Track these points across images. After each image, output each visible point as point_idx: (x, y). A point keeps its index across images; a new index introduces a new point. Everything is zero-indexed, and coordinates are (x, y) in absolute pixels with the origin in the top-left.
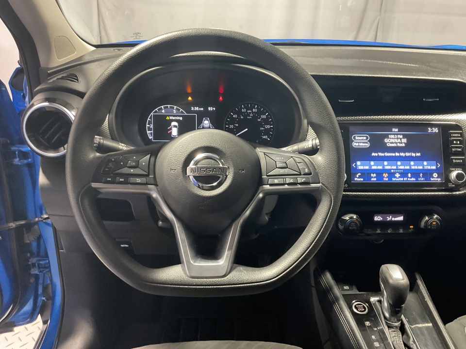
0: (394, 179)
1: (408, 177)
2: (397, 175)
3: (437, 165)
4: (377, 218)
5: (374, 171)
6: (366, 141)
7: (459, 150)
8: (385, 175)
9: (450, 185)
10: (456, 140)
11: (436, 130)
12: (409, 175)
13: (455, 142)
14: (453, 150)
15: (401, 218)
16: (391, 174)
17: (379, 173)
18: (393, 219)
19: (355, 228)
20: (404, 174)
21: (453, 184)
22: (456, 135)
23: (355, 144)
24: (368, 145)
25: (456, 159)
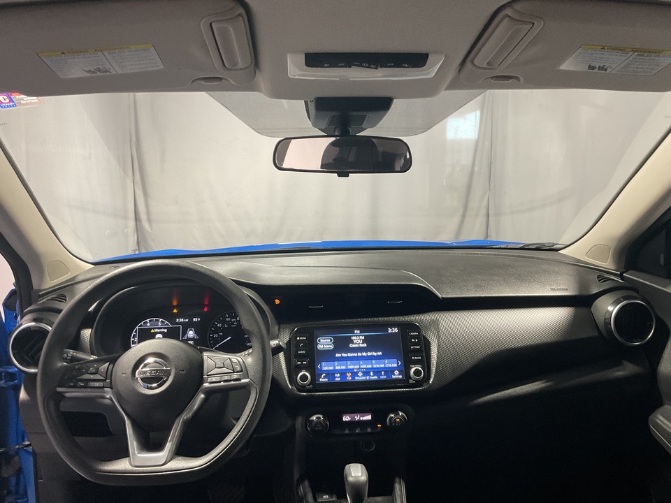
0: (356, 378)
1: (370, 376)
2: (360, 374)
3: (398, 363)
4: (346, 418)
5: (337, 371)
6: (330, 343)
7: (417, 347)
8: (349, 375)
9: (411, 381)
10: (414, 338)
11: (396, 330)
12: (372, 374)
13: (412, 340)
14: (412, 347)
15: (369, 417)
16: (354, 374)
17: (343, 373)
18: (361, 418)
19: (321, 428)
20: (366, 373)
21: (413, 380)
22: (414, 334)
23: (320, 347)
24: (332, 347)
25: (414, 356)
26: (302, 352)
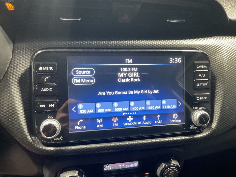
0: (125, 124)
1: (143, 120)
2: (130, 119)
3: (178, 104)
4: (108, 168)
5: (100, 116)
6: (91, 76)
7: (205, 84)
8: (115, 120)
9: (192, 127)
10: (202, 73)
11: (178, 60)
12: (144, 118)
13: (200, 75)
14: (198, 85)
15: (135, 165)
16: (122, 118)
17: (107, 118)
20: (137, 116)
21: (195, 126)
22: (202, 67)
23: (75, 81)
24: (93, 82)
25: (200, 96)
26: (47, 89)
